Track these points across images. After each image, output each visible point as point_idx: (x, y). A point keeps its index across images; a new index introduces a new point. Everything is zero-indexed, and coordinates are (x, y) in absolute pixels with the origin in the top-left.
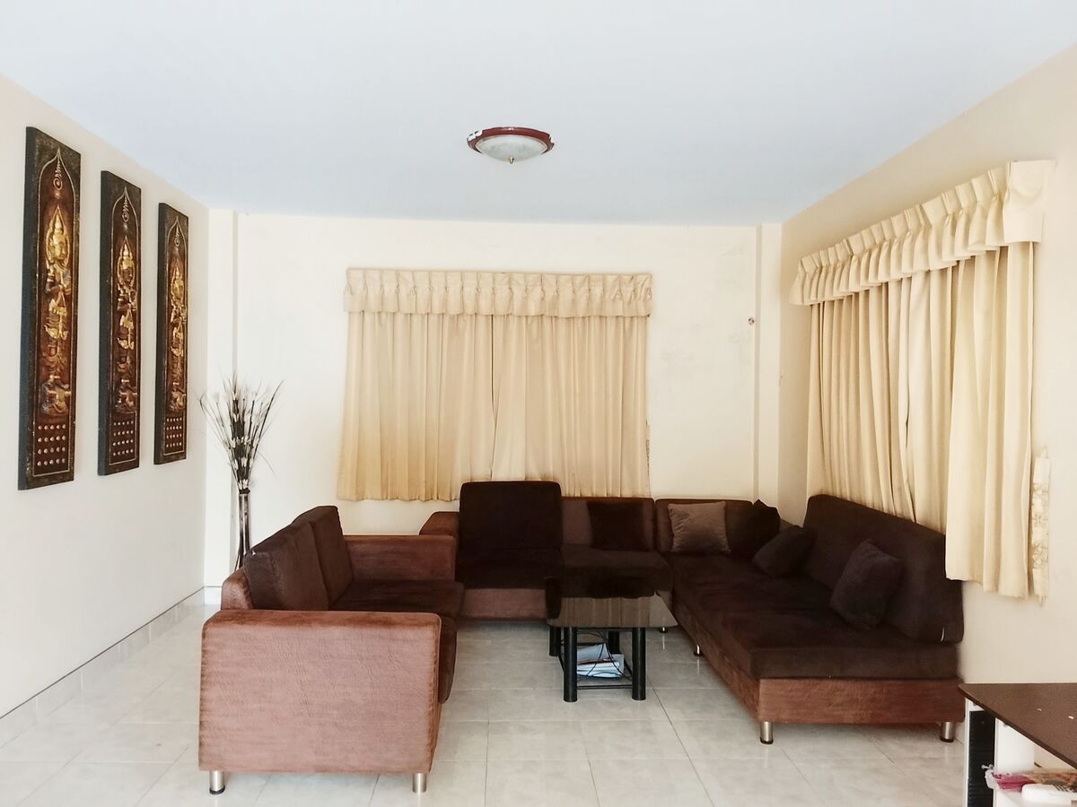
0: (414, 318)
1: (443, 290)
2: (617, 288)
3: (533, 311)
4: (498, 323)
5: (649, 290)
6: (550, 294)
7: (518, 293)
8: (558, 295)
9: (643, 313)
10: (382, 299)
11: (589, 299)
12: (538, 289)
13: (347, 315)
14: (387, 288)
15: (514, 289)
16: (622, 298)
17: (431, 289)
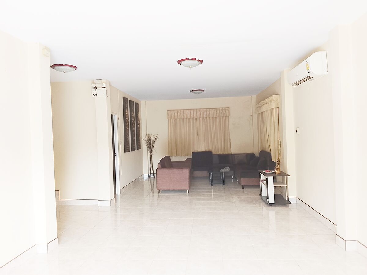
0: (181, 119)
1: (186, 114)
2: (222, 111)
3: (205, 116)
4: (198, 120)
5: (229, 111)
6: (208, 113)
7: (202, 113)
8: (210, 113)
9: (228, 116)
10: (174, 116)
11: (216, 114)
12: (206, 112)
13: (167, 120)
14: (175, 114)
15: (201, 112)
16: (223, 113)
17: (184, 113)
